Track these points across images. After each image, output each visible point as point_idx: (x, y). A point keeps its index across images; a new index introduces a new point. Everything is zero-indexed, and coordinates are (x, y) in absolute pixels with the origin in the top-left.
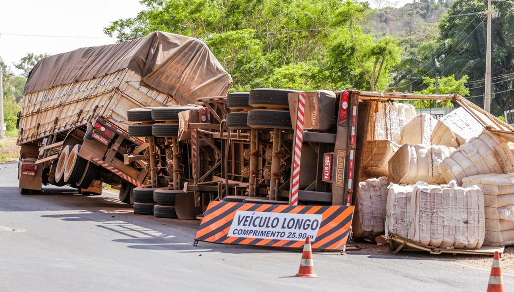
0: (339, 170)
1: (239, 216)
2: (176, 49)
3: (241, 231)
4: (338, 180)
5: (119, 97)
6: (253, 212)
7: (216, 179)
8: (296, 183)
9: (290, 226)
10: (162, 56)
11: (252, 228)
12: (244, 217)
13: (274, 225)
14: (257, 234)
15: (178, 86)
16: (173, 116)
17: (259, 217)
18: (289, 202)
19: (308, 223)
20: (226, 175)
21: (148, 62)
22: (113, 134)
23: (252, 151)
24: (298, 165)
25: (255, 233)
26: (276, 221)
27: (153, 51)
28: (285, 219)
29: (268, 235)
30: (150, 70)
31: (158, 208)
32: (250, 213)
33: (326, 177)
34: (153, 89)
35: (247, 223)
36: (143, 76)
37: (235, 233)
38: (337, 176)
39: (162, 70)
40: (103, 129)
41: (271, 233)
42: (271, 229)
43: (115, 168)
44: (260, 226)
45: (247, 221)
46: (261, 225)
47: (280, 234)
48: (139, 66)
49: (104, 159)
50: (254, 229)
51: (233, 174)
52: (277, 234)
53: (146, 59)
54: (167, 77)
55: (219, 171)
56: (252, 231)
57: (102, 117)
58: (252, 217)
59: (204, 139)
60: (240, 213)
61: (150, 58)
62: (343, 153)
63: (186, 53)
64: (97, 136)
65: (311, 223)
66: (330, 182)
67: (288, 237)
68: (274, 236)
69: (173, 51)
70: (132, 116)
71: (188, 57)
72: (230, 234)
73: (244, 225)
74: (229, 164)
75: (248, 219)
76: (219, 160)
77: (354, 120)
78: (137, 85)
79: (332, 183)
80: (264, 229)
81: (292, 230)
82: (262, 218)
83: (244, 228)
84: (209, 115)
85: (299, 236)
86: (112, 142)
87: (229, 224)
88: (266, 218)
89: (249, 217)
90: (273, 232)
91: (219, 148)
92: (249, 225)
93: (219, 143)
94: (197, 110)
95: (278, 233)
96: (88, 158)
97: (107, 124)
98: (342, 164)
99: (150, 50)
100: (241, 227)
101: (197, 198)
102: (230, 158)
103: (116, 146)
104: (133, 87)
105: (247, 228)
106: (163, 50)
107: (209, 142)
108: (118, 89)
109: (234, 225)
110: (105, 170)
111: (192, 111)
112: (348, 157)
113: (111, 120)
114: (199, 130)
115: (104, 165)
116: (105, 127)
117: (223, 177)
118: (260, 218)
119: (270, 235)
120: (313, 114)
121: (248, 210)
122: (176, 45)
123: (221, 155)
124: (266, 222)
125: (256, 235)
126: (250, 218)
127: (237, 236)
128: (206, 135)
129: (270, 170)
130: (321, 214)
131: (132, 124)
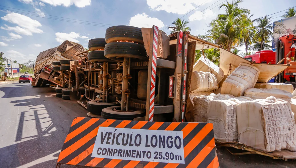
0: (178, 88)
1: (102, 133)
2: (73, 46)
3: (105, 150)
4: (178, 96)
5: (54, 59)
6: (115, 128)
7: (85, 86)
8: (153, 101)
9: (154, 144)
10: (68, 48)
11: (115, 146)
12: (107, 133)
13: (138, 143)
14: (122, 154)
15: (73, 57)
16: (68, 62)
17: (120, 134)
18: (146, 118)
19: (170, 140)
20: (89, 84)
21: (64, 49)
22: (52, 71)
23: (105, 74)
24: (153, 86)
25: (120, 152)
26: (138, 138)
27: (65, 46)
28: (147, 136)
29: (134, 155)
30: (64, 51)
31: (63, 96)
32: (111, 130)
33: (171, 94)
34: (65, 57)
35: (110, 141)
36: (62, 53)
37: (99, 153)
38: (177, 92)
39: (68, 52)
40: (48, 69)
41: (136, 153)
42: (134, 148)
43: (53, 81)
44: (123, 144)
45: (110, 138)
46: (125, 142)
47: (146, 154)
48: (61, 50)
49: (49, 78)
50: (118, 147)
51: (92, 84)
52: (142, 154)
53: (63, 48)
54: (70, 54)
55: (86, 83)
56: (117, 150)
57: (47, 65)
58: (115, 134)
59: (80, 71)
60: (102, 129)
61: (64, 48)
62: (180, 76)
63: (76, 48)
64: (46, 71)
65: (173, 140)
66: (172, 97)
67: (155, 158)
68: (140, 157)
69: (72, 47)
70: (54, 63)
71: (77, 49)
72: (94, 155)
73: (108, 143)
74: (90, 81)
75: (111, 136)
76: (86, 79)
77: (186, 53)
78: (60, 56)
79: (174, 99)
80: (128, 148)
81: (157, 149)
82: (124, 134)
83: (108, 147)
84: (82, 63)
85: (167, 156)
86: (51, 73)
87: (92, 141)
88: (128, 135)
89: (111, 133)
90: (138, 151)
91: (86, 75)
92: (113, 144)
93: (86, 73)
94: (77, 61)
95: (144, 152)
96: (43, 78)
97: (49, 67)
98: (179, 84)
99: (64, 45)
100: (104, 145)
101: (78, 92)
102: (90, 79)
103: (53, 74)
104: (58, 56)
105: (110, 147)
106: (69, 46)
107: (82, 72)
108: (53, 56)
109: (98, 144)
110: (49, 81)
111: (75, 61)
112: (182, 79)
113: (50, 66)
114: (77, 67)
115: (49, 80)
116: (49, 68)
117: (88, 85)
118: (123, 134)
119: (135, 155)
120: (160, 46)
121: (109, 126)
122: (73, 45)
123: (87, 77)
124: (128, 140)
125: (121, 156)
126: (113, 134)
127: (101, 156)
128: (81, 70)
129: (121, 87)
130: (181, 130)
131: (54, 66)
